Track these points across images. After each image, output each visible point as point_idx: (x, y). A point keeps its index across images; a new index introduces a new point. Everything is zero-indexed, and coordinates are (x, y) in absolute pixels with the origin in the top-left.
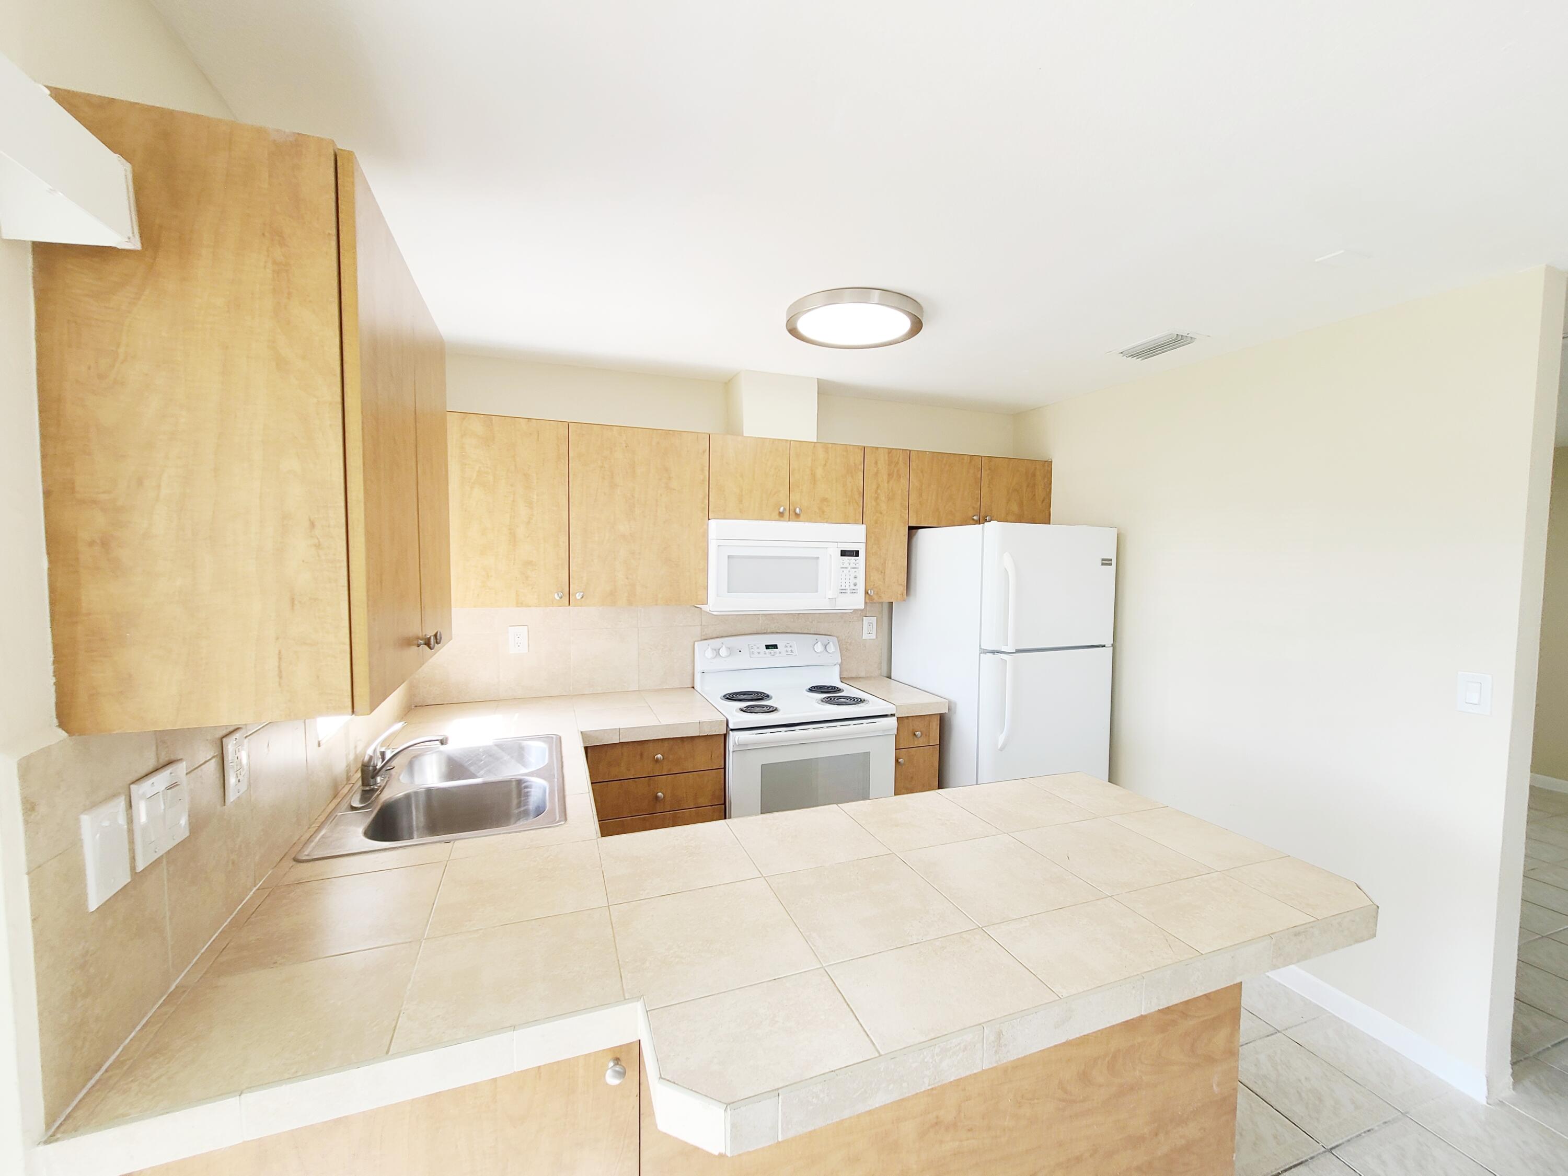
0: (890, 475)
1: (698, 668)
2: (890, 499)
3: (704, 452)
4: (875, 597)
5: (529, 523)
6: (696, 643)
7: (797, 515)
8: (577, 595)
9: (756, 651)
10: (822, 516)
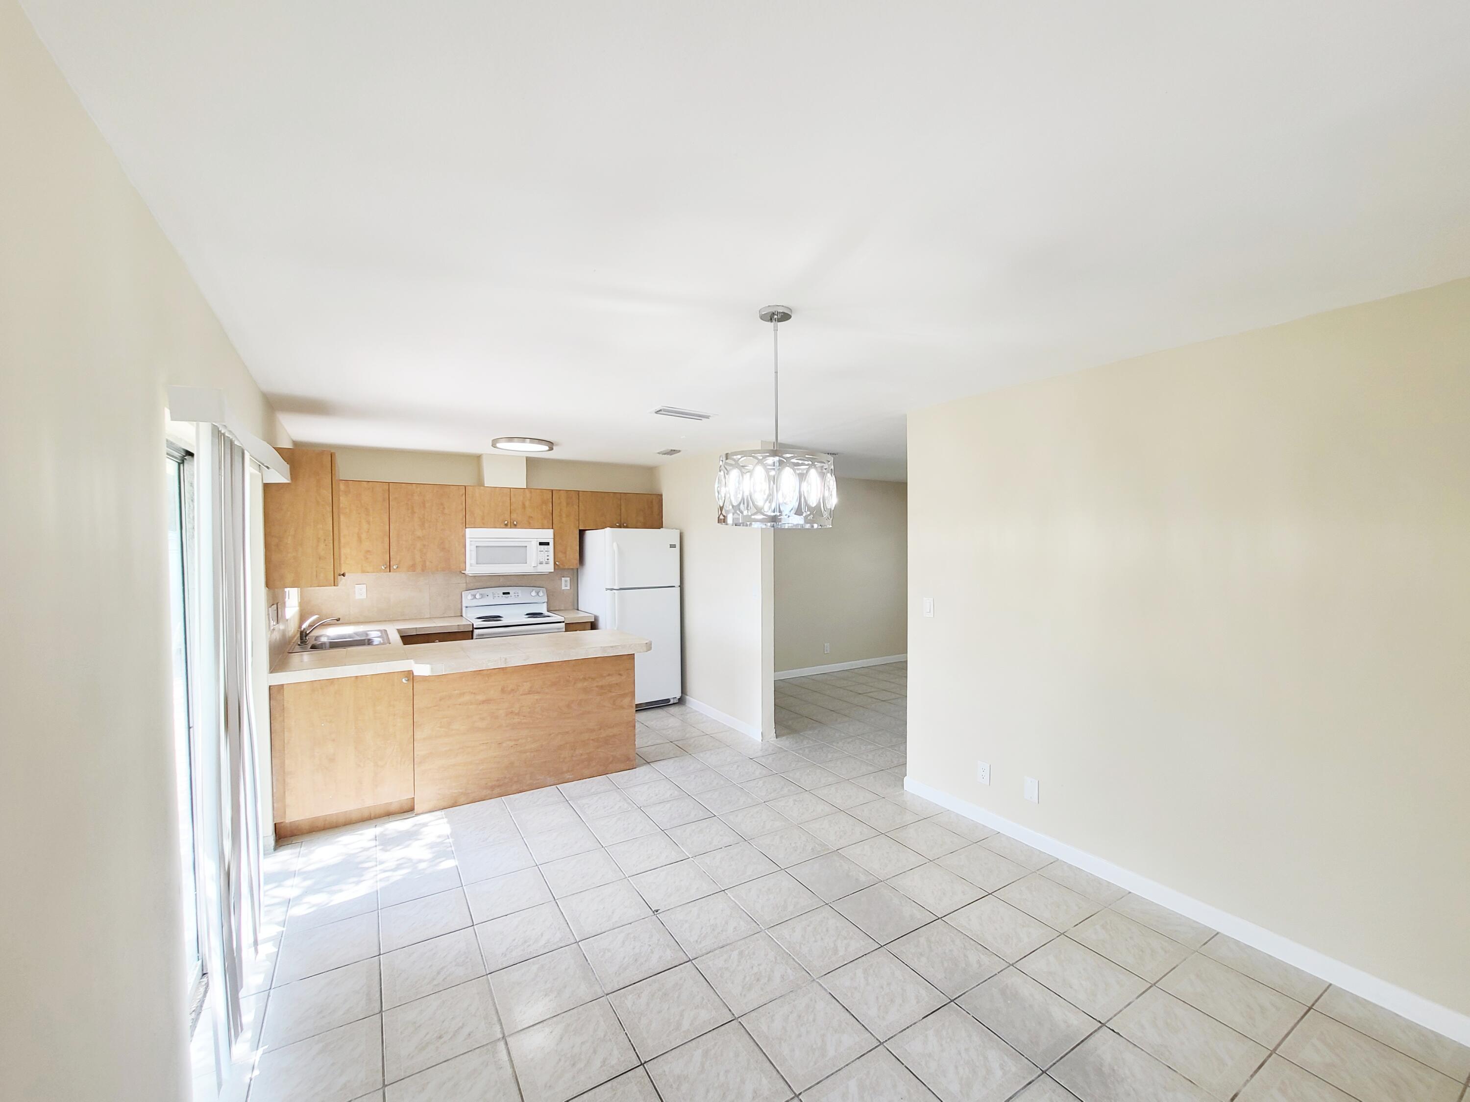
0: (568, 504)
1: (464, 605)
2: (568, 516)
3: (462, 495)
4: (561, 566)
5: (368, 532)
6: (463, 593)
7: (515, 525)
8: (394, 567)
9: (497, 595)
10: (530, 526)
